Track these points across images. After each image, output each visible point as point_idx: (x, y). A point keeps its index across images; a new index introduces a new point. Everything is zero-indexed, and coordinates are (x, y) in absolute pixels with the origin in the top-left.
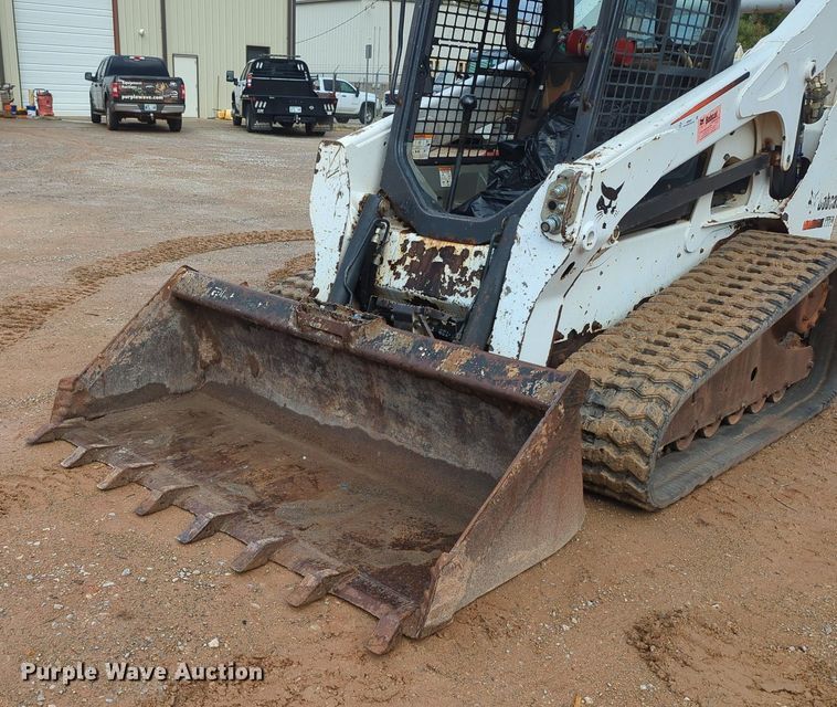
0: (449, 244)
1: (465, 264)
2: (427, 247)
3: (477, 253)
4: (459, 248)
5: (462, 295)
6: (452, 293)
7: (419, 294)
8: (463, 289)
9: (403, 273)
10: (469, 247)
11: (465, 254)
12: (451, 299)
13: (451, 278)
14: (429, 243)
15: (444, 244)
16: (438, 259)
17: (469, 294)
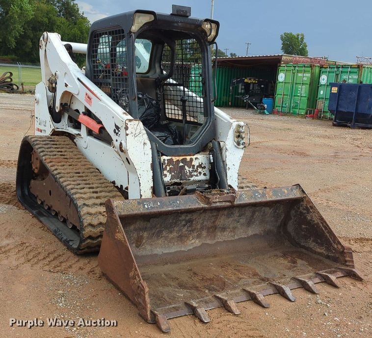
0: (183, 157)
1: (193, 163)
2: (175, 160)
3: (196, 159)
4: (188, 158)
5: (196, 176)
6: (192, 176)
7: (178, 181)
8: (196, 174)
9: (168, 174)
10: (192, 157)
11: (191, 160)
12: (192, 179)
13: (189, 171)
14: (175, 159)
15: (181, 158)
16: (181, 164)
17: (199, 175)
